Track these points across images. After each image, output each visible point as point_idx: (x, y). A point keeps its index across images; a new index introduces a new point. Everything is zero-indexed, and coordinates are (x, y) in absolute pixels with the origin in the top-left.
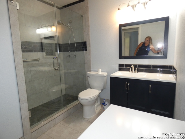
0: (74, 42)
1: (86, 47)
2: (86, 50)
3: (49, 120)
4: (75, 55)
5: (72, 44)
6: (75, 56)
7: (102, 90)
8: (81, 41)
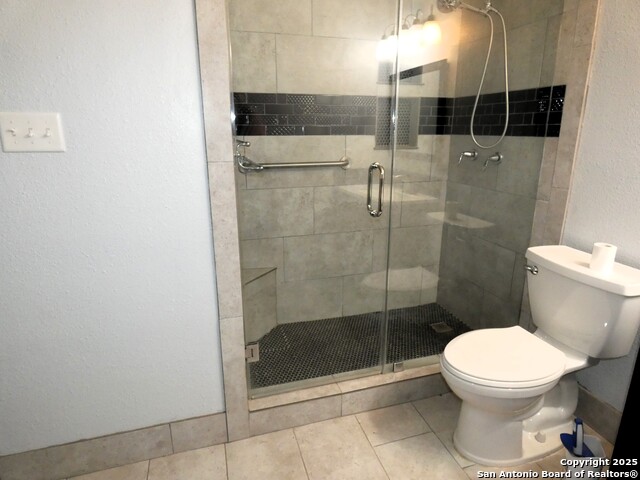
0: (502, 91)
1: (557, 117)
2: (555, 132)
3: (321, 391)
4: (497, 154)
5: (493, 101)
6: (496, 158)
7: (593, 361)
8: (535, 84)
